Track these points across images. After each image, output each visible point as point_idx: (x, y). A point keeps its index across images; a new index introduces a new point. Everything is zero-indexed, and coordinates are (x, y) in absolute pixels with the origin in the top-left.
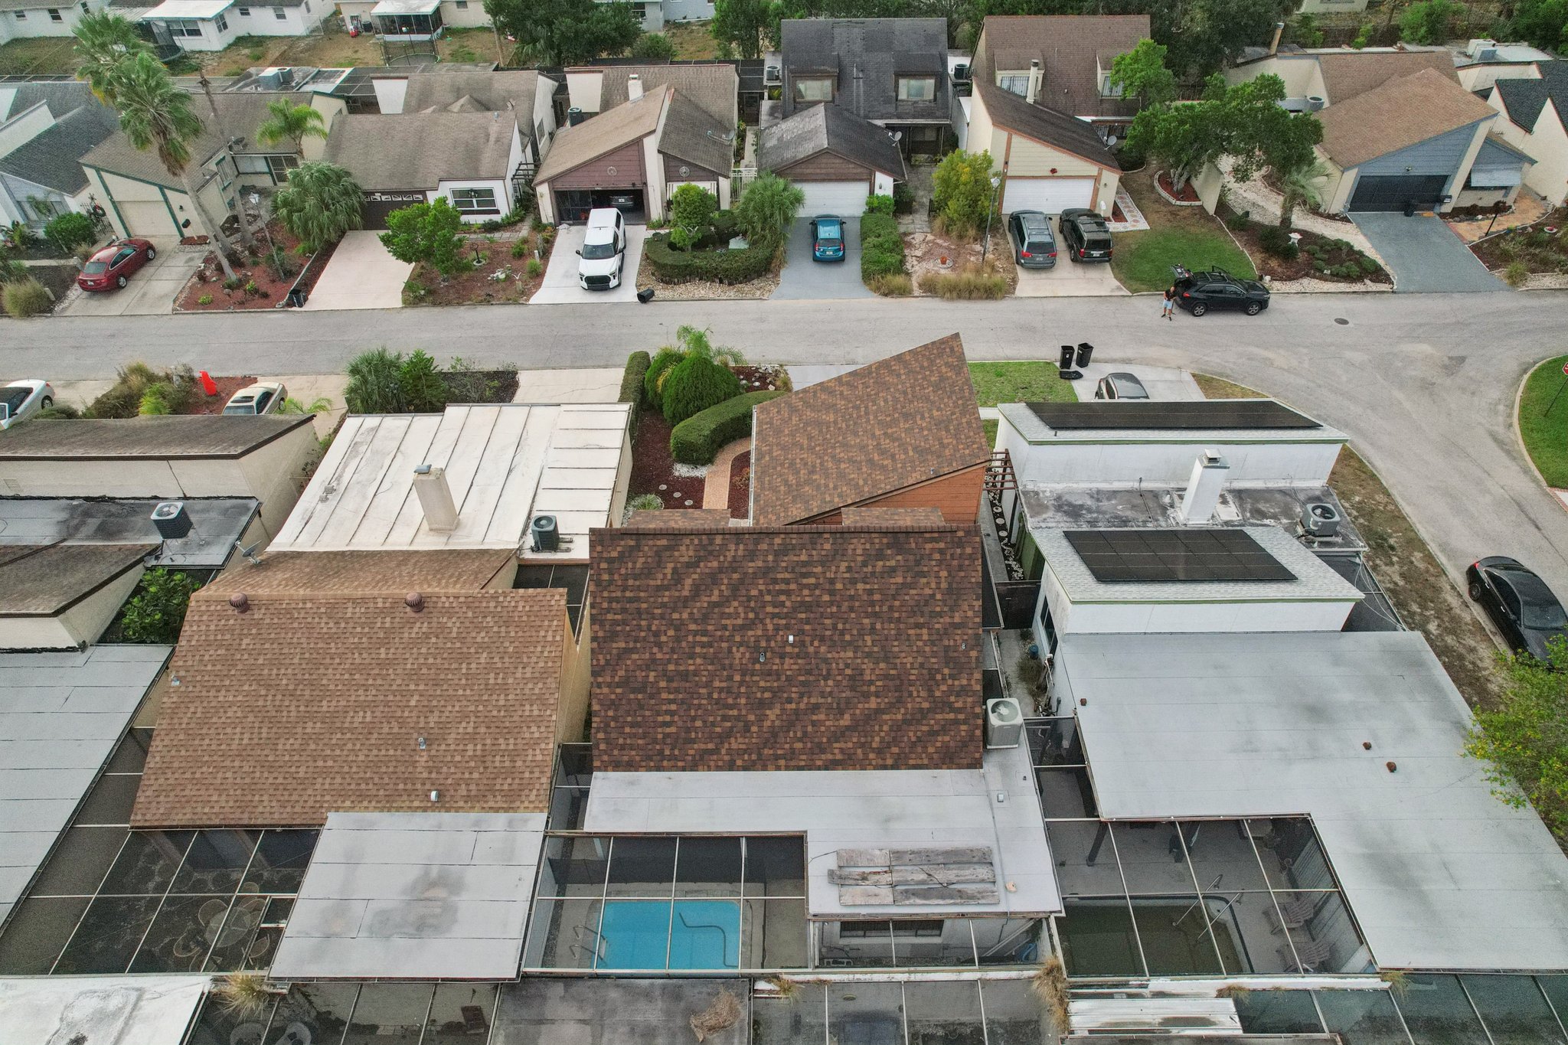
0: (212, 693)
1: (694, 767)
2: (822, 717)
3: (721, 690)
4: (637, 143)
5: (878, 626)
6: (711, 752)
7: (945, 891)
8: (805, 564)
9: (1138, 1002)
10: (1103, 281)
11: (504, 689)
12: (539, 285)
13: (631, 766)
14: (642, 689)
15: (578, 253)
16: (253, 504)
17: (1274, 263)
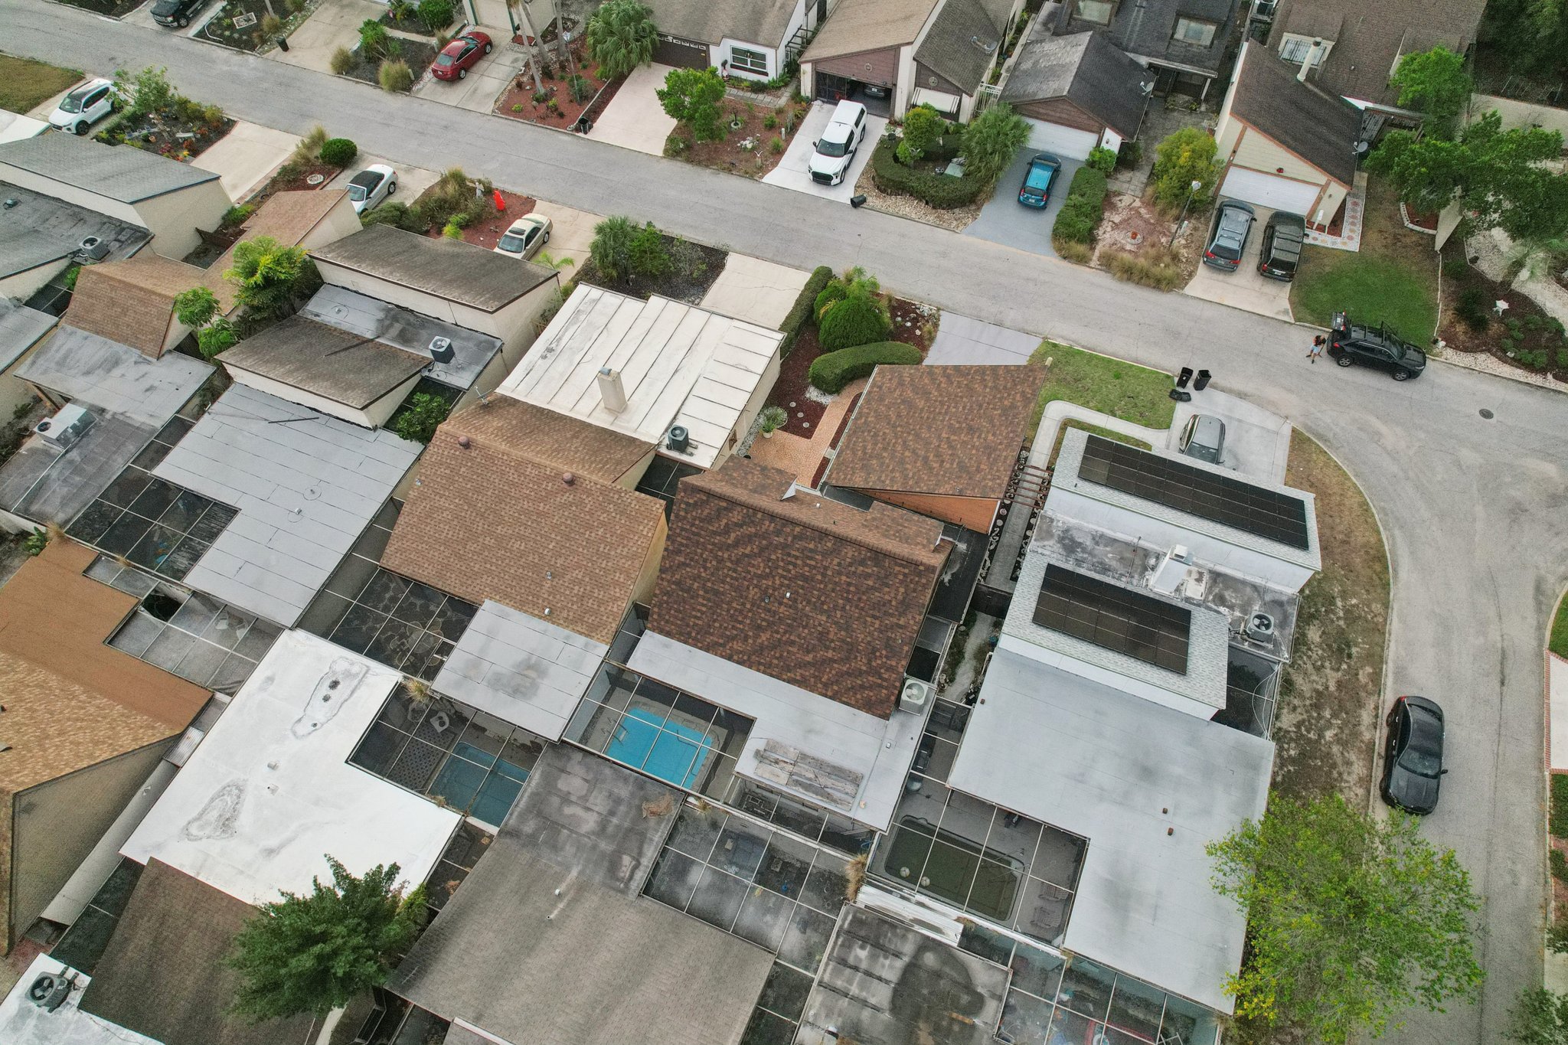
0: (437, 498)
1: (707, 650)
2: (795, 650)
3: (736, 610)
4: (896, 49)
5: (848, 608)
6: (721, 645)
7: (821, 791)
8: (811, 550)
9: (905, 902)
10: (1276, 299)
11: (607, 557)
12: (775, 164)
13: (668, 634)
14: (688, 591)
15: (814, 144)
16: (498, 344)
17: (1460, 328)
